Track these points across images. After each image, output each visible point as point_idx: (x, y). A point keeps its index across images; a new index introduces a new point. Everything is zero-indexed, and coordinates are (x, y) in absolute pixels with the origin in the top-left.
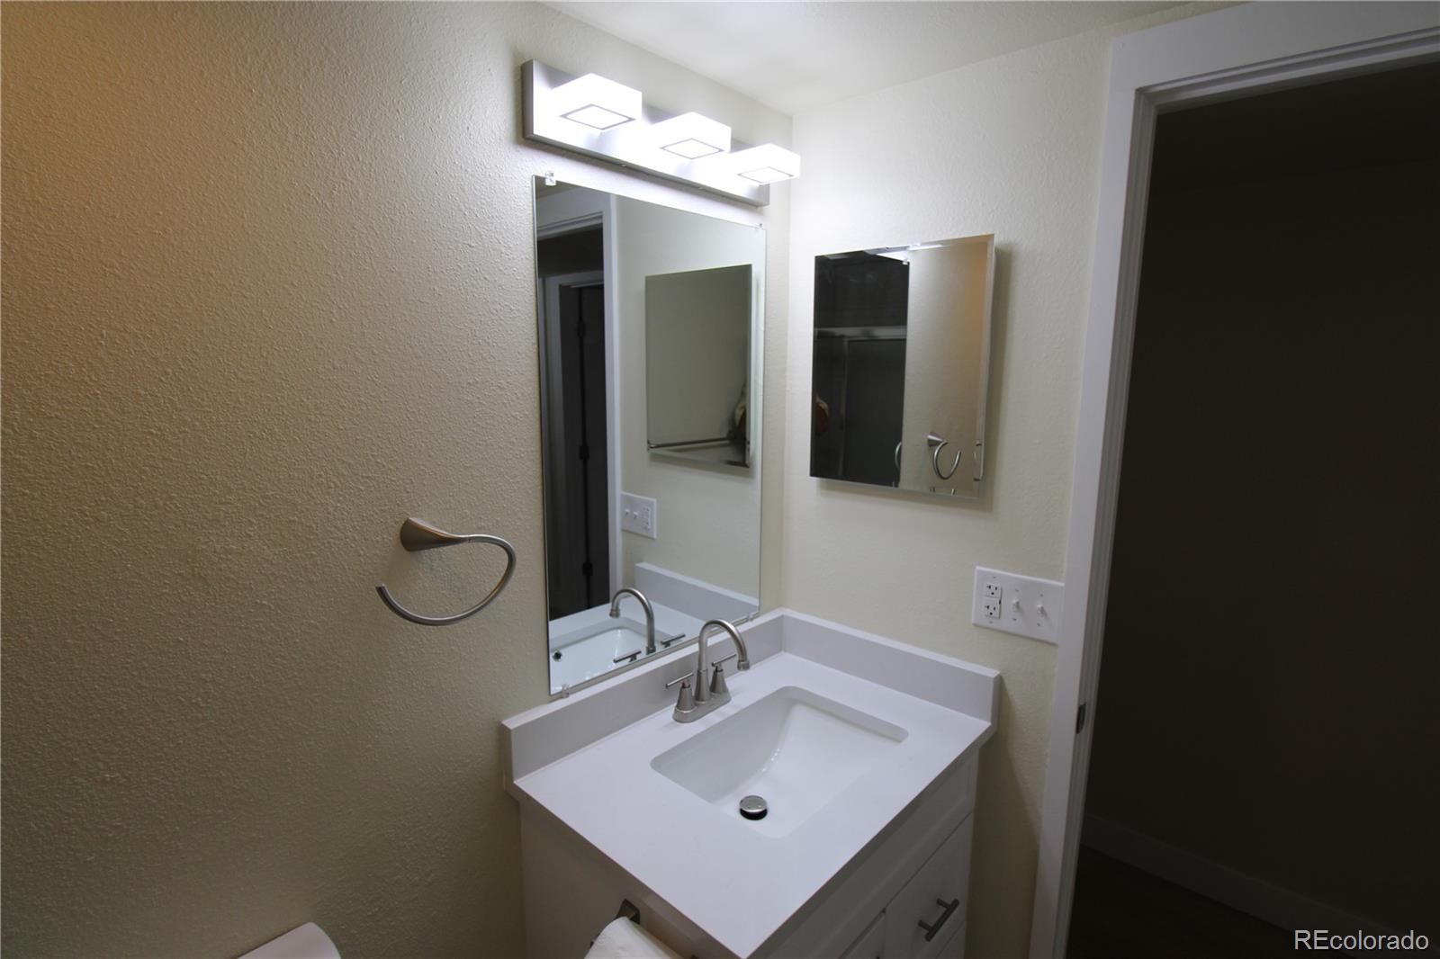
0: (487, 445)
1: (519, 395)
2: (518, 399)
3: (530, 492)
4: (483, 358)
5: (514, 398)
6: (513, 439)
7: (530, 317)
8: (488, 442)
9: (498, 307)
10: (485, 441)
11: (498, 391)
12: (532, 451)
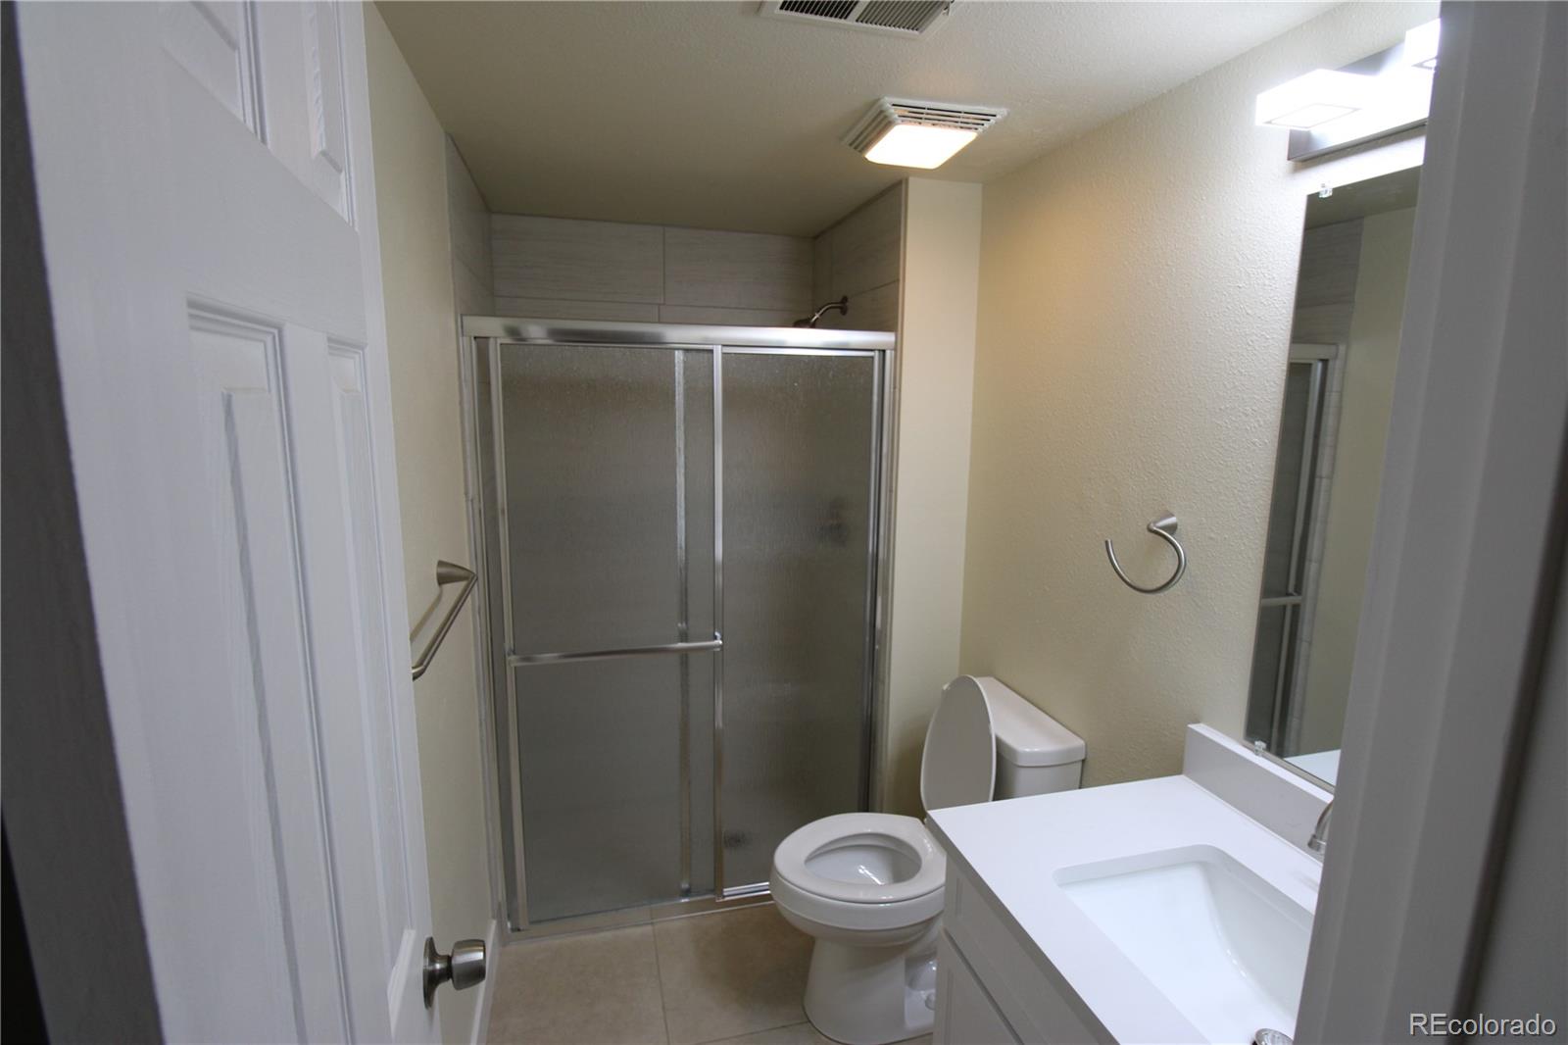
0: (1227, 466)
1: (1262, 423)
2: (1260, 426)
3: (1258, 520)
4: (1235, 387)
5: (1257, 426)
6: (1250, 465)
7: (1284, 344)
8: (1229, 464)
9: (1254, 338)
10: (1225, 461)
11: (1244, 417)
12: (1266, 481)
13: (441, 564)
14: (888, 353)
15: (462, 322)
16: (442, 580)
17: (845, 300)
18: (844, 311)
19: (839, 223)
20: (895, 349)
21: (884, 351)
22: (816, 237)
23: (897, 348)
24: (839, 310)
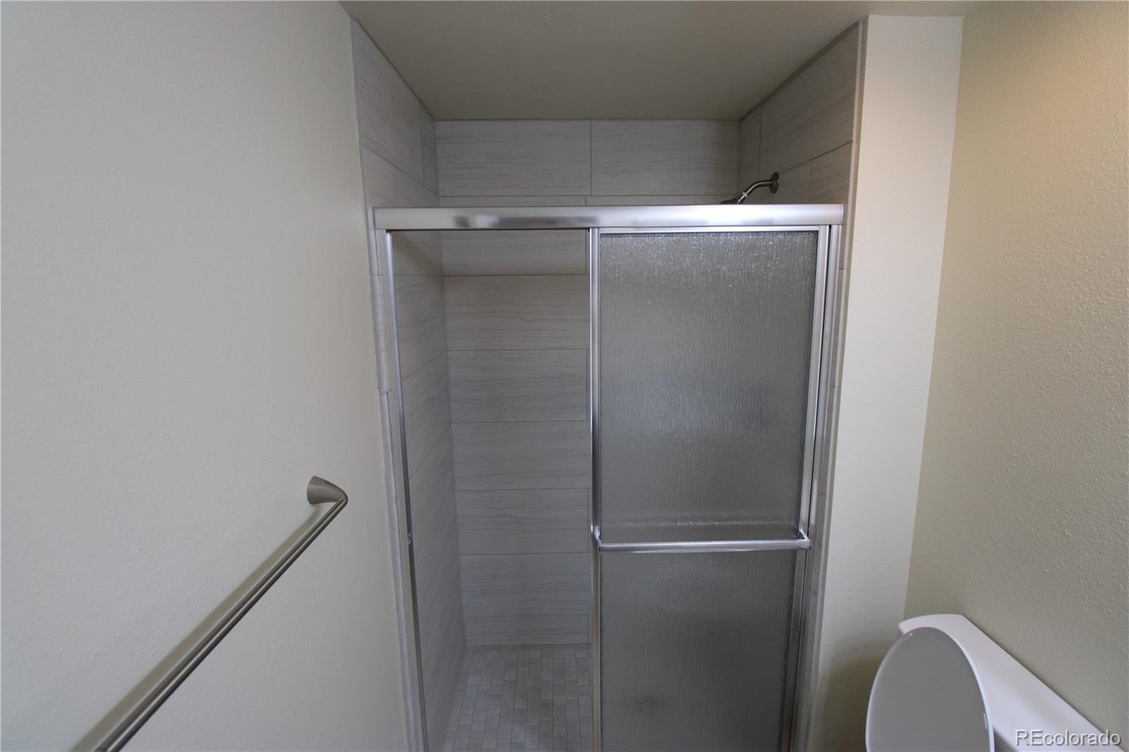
13: (315, 480)
14: (834, 228)
15: (374, 216)
16: (314, 499)
17: (776, 176)
18: (774, 189)
19: (769, 97)
20: (842, 224)
21: (830, 226)
22: (742, 120)
23: (846, 223)
24: (768, 188)
